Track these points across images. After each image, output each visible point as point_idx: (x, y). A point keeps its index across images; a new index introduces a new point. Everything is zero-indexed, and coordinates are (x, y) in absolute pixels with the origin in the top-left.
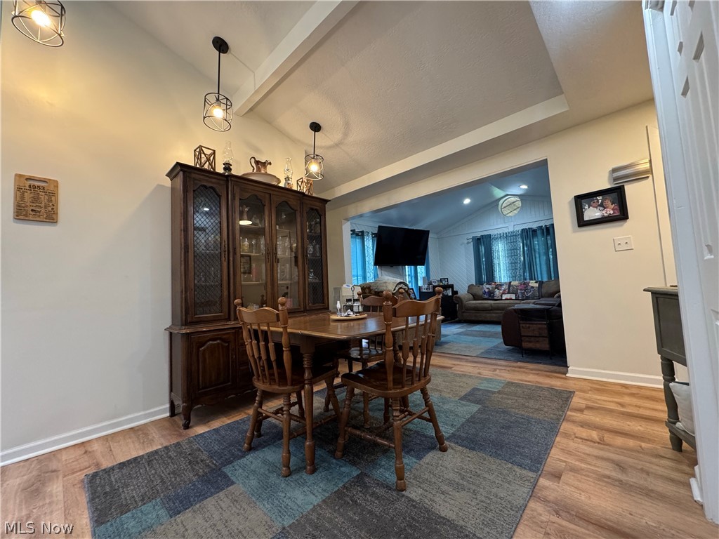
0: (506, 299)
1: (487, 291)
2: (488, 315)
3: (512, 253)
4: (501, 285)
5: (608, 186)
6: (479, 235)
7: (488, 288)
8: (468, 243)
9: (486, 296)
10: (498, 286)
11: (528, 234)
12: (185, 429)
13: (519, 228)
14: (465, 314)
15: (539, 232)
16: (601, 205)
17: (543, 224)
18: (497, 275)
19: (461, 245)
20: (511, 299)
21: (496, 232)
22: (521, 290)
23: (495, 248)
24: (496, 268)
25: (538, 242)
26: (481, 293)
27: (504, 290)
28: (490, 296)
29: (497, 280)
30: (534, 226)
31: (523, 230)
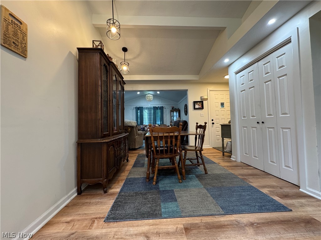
3: (150, 114)
4: (147, 126)
5: (200, 100)
6: (138, 106)
7: (143, 127)
8: (133, 109)
10: (146, 126)
11: (155, 108)
12: (104, 193)
13: (152, 106)
15: (158, 108)
16: (199, 105)
17: (160, 106)
18: (144, 122)
19: (131, 109)
21: (145, 106)
23: (144, 112)
24: (144, 120)
25: (159, 112)
26: (140, 128)
27: (148, 128)
28: (143, 129)
29: (144, 124)
30: (157, 106)
31: (154, 107)
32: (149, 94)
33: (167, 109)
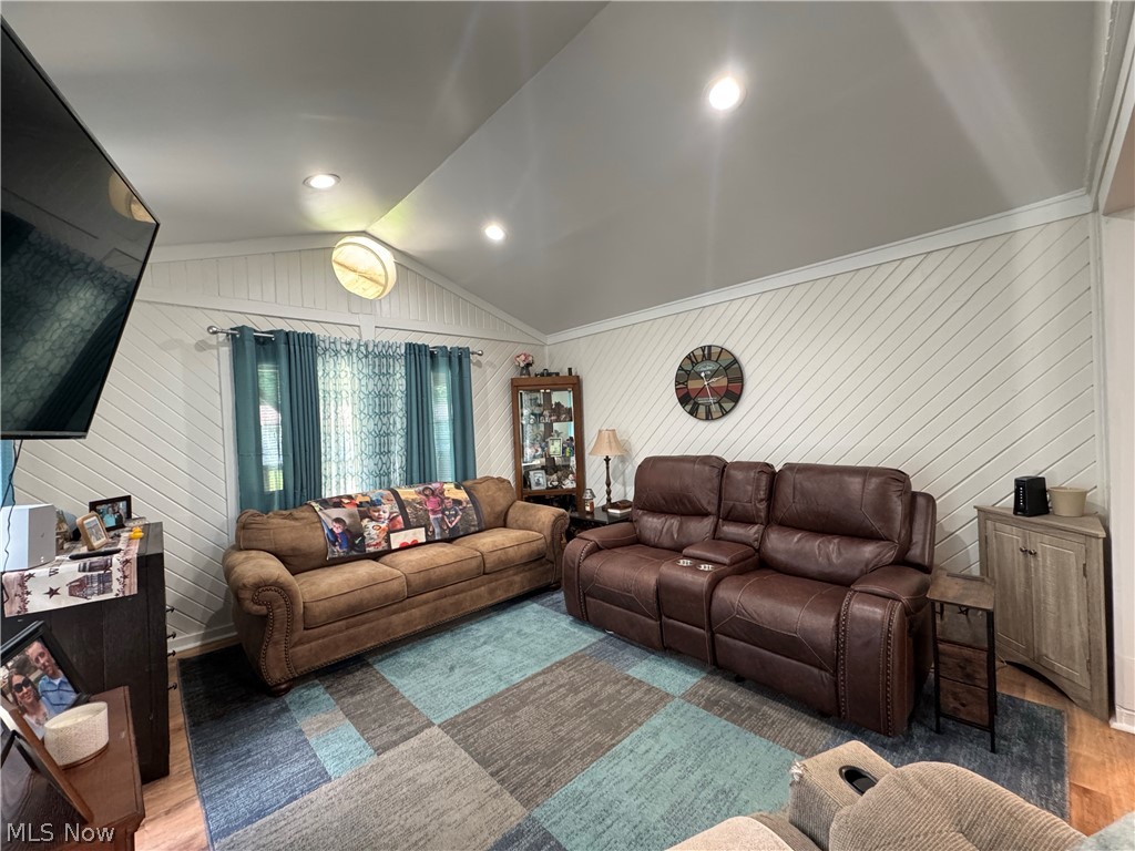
0: (405, 547)
1: (338, 529)
2: (396, 619)
7: (338, 520)
9: (338, 551)
10: (367, 509)
11: (421, 359)
13: (401, 339)
14: (301, 650)
15: (442, 361)
17: (450, 343)
20: (415, 545)
21: (335, 333)
22: (435, 512)
26: (316, 540)
27: (392, 520)
28: (352, 546)
30: (432, 342)
31: (410, 347)
32: (364, 233)
33: (489, 370)
